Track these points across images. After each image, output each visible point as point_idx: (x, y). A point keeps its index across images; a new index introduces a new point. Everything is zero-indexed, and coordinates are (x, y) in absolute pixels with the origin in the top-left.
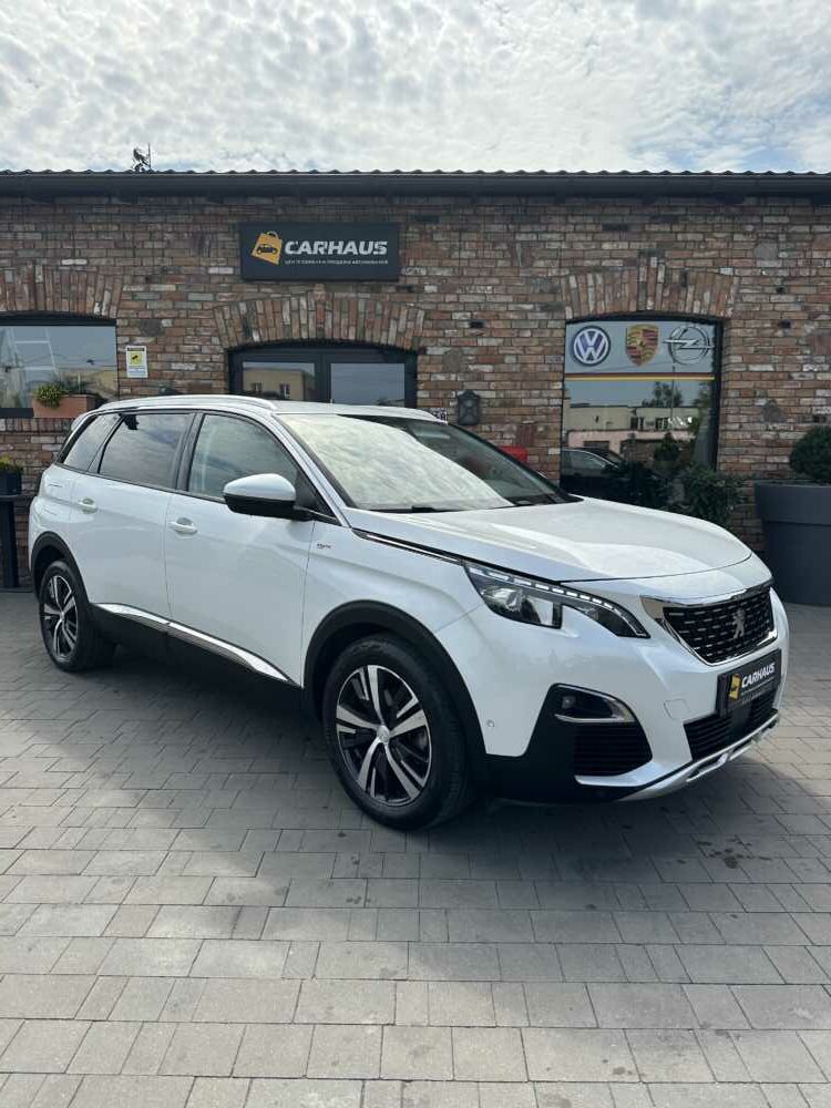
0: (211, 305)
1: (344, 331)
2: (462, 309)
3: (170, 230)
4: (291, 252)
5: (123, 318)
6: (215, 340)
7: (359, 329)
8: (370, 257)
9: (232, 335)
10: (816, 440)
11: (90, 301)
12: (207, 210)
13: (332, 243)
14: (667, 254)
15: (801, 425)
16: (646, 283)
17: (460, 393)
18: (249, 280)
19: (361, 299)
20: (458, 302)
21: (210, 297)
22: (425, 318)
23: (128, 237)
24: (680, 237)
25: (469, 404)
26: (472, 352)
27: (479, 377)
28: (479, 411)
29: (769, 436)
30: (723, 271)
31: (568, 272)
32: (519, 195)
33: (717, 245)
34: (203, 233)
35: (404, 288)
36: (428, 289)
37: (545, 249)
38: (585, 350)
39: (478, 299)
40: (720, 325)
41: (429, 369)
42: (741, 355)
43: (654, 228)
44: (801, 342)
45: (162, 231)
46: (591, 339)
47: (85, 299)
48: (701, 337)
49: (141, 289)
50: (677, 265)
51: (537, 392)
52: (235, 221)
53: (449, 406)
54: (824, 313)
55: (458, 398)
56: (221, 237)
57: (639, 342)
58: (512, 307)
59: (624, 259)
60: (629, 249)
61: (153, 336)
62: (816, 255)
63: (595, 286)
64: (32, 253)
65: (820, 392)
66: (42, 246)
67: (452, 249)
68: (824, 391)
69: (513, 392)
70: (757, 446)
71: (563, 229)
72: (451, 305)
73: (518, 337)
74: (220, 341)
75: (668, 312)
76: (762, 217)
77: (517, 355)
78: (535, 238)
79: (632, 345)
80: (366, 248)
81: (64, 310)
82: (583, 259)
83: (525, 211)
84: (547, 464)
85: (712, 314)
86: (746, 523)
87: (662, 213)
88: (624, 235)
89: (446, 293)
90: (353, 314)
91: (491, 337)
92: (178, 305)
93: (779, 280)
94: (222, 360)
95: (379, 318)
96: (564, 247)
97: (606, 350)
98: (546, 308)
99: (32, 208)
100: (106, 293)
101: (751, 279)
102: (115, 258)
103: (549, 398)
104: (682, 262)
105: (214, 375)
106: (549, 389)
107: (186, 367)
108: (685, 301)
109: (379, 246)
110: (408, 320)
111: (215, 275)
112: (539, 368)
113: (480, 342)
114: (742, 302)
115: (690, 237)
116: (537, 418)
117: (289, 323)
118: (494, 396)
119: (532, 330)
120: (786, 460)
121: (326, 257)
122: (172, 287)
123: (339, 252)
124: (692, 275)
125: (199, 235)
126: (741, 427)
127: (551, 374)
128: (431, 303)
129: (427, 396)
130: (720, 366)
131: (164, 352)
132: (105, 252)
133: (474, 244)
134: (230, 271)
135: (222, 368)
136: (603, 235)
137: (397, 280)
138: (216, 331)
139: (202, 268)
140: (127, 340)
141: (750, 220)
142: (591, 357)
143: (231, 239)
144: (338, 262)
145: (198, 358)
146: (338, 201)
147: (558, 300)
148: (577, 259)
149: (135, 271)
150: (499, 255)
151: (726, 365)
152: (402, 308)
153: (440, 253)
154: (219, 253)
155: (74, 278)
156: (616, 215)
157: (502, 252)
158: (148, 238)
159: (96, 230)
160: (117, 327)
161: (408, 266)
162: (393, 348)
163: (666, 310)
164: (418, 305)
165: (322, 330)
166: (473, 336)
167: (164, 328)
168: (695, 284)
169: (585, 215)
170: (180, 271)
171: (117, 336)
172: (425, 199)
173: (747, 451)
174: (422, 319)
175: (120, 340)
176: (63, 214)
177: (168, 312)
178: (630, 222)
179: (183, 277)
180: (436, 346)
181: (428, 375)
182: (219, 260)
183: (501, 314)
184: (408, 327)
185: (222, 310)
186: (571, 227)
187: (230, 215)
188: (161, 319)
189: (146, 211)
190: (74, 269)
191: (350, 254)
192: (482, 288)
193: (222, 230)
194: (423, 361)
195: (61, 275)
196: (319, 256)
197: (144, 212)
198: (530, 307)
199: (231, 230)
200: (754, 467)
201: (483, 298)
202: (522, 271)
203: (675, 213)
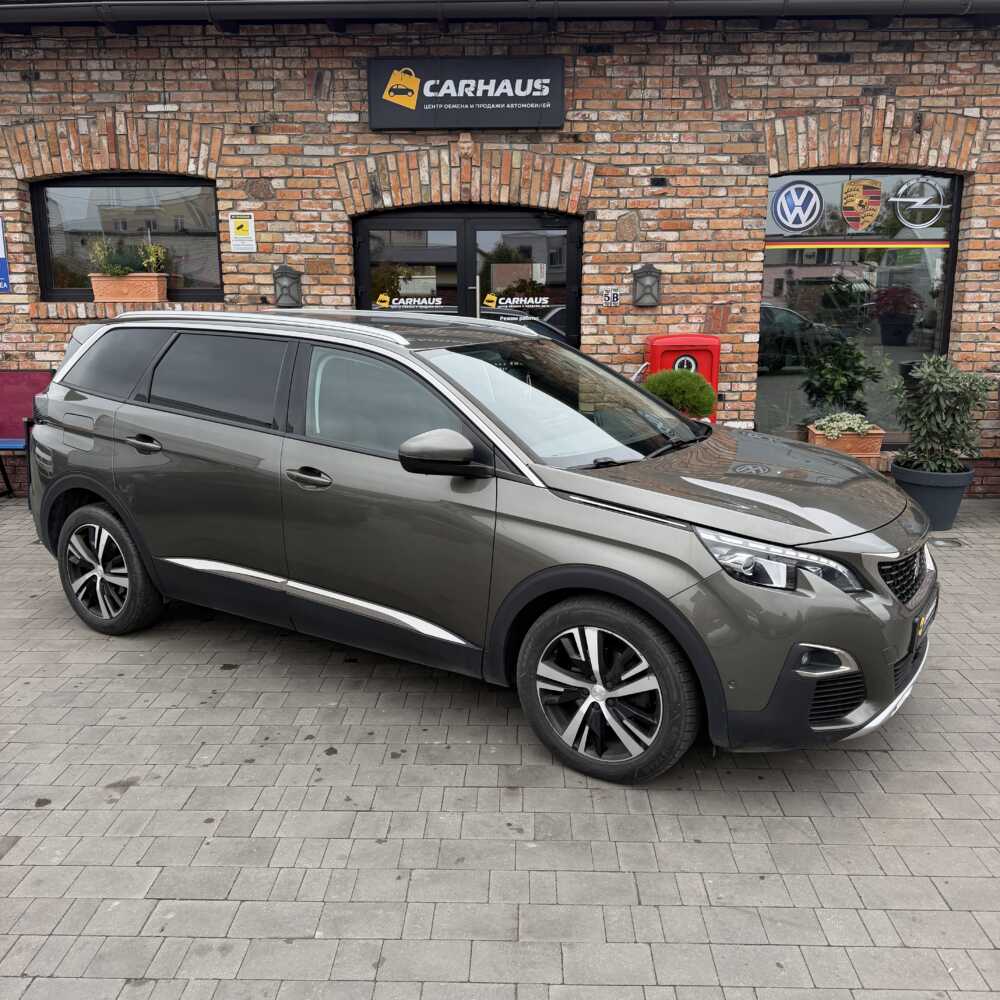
0: (327, 162)
1: (495, 192)
2: (641, 161)
3: (280, 66)
4: (432, 94)
5: (222, 178)
6: (338, 205)
7: (513, 188)
8: (529, 99)
9: (357, 198)
11: (183, 157)
12: (324, 42)
13: (481, 82)
14: (897, 93)
16: (871, 129)
17: (637, 267)
18: (377, 131)
19: (517, 153)
20: (636, 153)
21: (330, 151)
22: (596, 174)
23: (228, 78)
24: (915, 69)
25: (648, 281)
26: (652, 217)
27: (661, 247)
28: (659, 289)
30: (969, 112)
32: (715, 18)
33: (961, 78)
34: (319, 68)
35: (569, 136)
36: (599, 137)
37: (745, 86)
38: (791, 211)
39: (662, 149)
40: (959, 180)
41: (599, 237)
42: (985, 218)
43: (884, 57)
45: (270, 69)
46: (799, 197)
47: (177, 153)
48: (935, 194)
49: (247, 142)
50: (910, 104)
51: (733, 265)
52: (361, 54)
53: (622, 284)
55: (635, 274)
56: (340, 75)
57: (857, 201)
58: (703, 160)
59: (844, 98)
60: (851, 85)
61: (261, 199)
63: (807, 132)
64: (111, 98)
66: (126, 86)
67: (631, 85)
69: (704, 265)
71: (770, 62)
72: (629, 157)
73: (710, 196)
74: (344, 205)
75: (896, 164)
77: (708, 219)
78: (734, 71)
79: (848, 205)
80: (524, 88)
81: (151, 169)
82: (797, 99)
83: (724, 39)
84: (742, 353)
85: (951, 166)
86: (985, 424)
87: (894, 37)
88: (844, 68)
89: (620, 143)
90: (505, 170)
91: (677, 196)
92: (289, 163)
94: (347, 230)
95: (537, 176)
96: (771, 83)
97: (816, 213)
98: (742, 162)
99: (108, 41)
100: (203, 145)
102: (212, 101)
103: (747, 272)
104: (917, 101)
105: (337, 249)
106: (747, 261)
107: (302, 238)
108: (920, 149)
109: (540, 86)
110: (574, 177)
111: (339, 123)
112: (736, 234)
113: (664, 203)
114: (990, 151)
115: (927, 68)
116: (730, 297)
117: (426, 180)
118: (679, 270)
119: (727, 188)
121: (475, 100)
122: (284, 139)
123: (490, 94)
124: (929, 117)
125: (316, 73)
126: (981, 307)
127: (751, 243)
128: (603, 154)
129: (597, 271)
130: (957, 232)
131: (276, 219)
132: (200, 94)
133: (657, 81)
134: (354, 117)
135: (346, 241)
136: (817, 67)
137: (561, 128)
138: (339, 194)
139: (320, 115)
140: (229, 204)
142: (797, 220)
143: (356, 77)
144: (489, 106)
145: (317, 227)
146: (491, 28)
147: (760, 151)
148: (787, 98)
149: (236, 118)
150: (688, 94)
151: (967, 230)
152: (567, 161)
153: (615, 91)
154: (340, 95)
155: (164, 128)
156: (836, 42)
157: (691, 90)
158: (252, 78)
159: (190, 67)
160: (217, 189)
161: (575, 109)
162: (555, 212)
163: (895, 162)
164: (586, 158)
165: (468, 191)
166: (653, 195)
167: (275, 190)
168: (931, 129)
169: (797, 42)
170: (293, 118)
171: (217, 200)
172: (597, 24)
173: (987, 338)
174: (591, 176)
175: (221, 205)
176: (148, 47)
177: (279, 170)
178: (853, 50)
179: (297, 126)
180: (608, 208)
181: (597, 245)
182: (340, 103)
183: (689, 168)
184: (574, 185)
185: (346, 167)
186: (779, 58)
187: (354, 46)
188: (272, 178)
189: (250, 43)
190: (162, 116)
191: (504, 95)
192: (667, 135)
193: (344, 65)
194: (591, 227)
195: (147, 125)
196: (465, 99)
197: (247, 45)
198: (725, 159)
199: (355, 66)
200: (995, 357)
201: (667, 147)
202: (715, 113)
203: (910, 38)
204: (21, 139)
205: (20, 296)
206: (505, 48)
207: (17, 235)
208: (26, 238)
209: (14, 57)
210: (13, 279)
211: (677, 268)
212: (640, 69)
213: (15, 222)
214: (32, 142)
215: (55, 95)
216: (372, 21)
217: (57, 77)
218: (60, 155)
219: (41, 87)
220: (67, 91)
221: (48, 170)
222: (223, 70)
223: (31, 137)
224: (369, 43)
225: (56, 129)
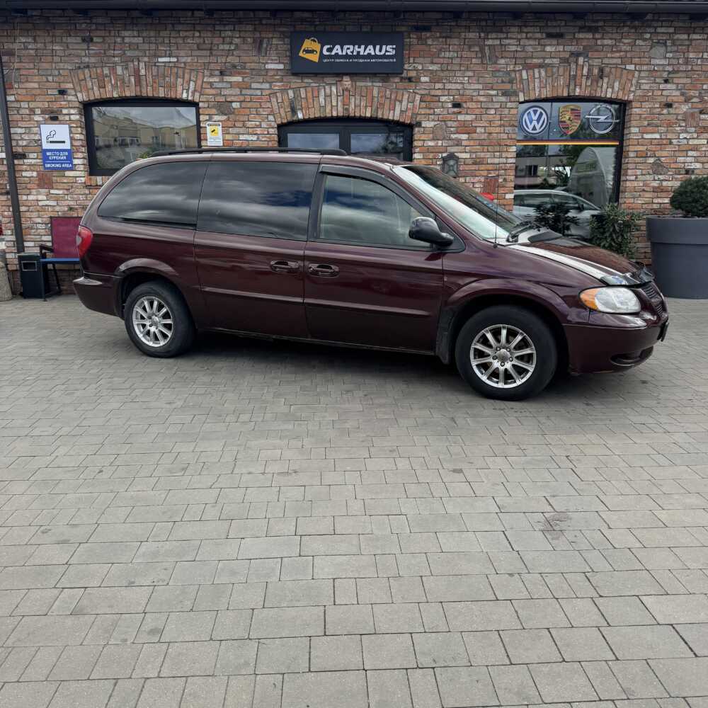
0: (268, 92)
1: (363, 110)
2: (446, 93)
3: (237, 35)
4: (328, 53)
5: (202, 102)
6: (271, 118)
7: (374, 108)
8: (384, 56)
9: (283, 115)
10: (689, 187)
11: (179, 89)
12: (264, 22)
13: (356, 46)
14: (589, 56)
15: (676, 176)
16: (575, 76)
17: (444, 155)
18: (295, 74)
19: (375, 87)
20: (444, 89)
21: (267, 86)
22: (421, 101)
23: (206, 42)
24: (599, 42)
25: (452, 163)
26: (453, 126)
27: (458, 143)
28: (458, 168)
29: (655, 184)
30: (628, 67)
31: (521, 68)
32: (489, 12)
33: (624, 48)
34: (261, 37)
35: (405, 78)
36: (423, 79)
37: (505, 51)
38: (531, 123)
39: (459, 86)
40: (623, 106)
41: (423, 137)
42: (638, 127)
43: (581, 36)
44: (680, 117)
45: (232, 37)
46: (535, 114)
47: (176, 87)
48: (610, 114)
49: (217, 80)
50: (596, 62)
51: (498, 154)
52: (286, 30)
53: (436, 164)
54: (695, 97)
55: (445, 160)
56: (275, 41)
57: (568, 117)
58: (482, 93)
59: (560, 58)
60: (564, 51)
61: (226, 115)
62: (691, 55)
63: (540, 78)
64: (136, 53)
65: (690, 153)
66: (146, 46)
67: (440, 51)
68: (693, 152)
69: (483, 154)
70: (647, 191)
71: (519, 37)
72: (439, 91)
73: (486, 114)
74: (275, 118)
75: (590, 96)
76: (656, 28)
77: (485, 127)
78: (498, 42)
79: (562, 120)
80: (380, 51)
81: (160, 96)
82: (535, 58)
83: (494, 24)
84: (504, 205)
85: (620, 98)
86: (639, 245)
87: (587, 24)
88: (560, 41)
89: (435, 83)
90: (369, 97)
91: (467, 114)
92: (243, 93)
93: (666, 73)
94: (276, 133)
95: (388, 101)
96: (519, 49)
97: (545, 124)
98: (503, 94)
100: (191, 82)
101: (647, 73)
102: (197, 56)
103: (507, 158)
104: (600, 60)
105: (270, 144)
106: (507, 151)
107: (250, 137)
108: (602, 87)
109: (389, 50)
110: (408, 102)
111: (271, 70)
112: (501, 136)
113: (460, 117)
114: (640, 89)
115: (606, 42)
116: (497, 172)
117: (323, 104)
118: (469, 157)
119: (496, 109)
120: (667, 201)
121: (352, 56)
122: (240, 79)
123: (362, 53)
124: (607, 70)
125: (259, 40)
126: (636, 178)
127: (509, 141)
128: (425, 89)
129: (422, 157)
130: (623, 135)
131: (234, 126)
132: (190, 52)
133: (456, 47)
134: (281, 67)
135: (276, 139)
136: (546, 41)
137: (402, 74)
138: (272, 111)
139: (261, 65)
140: (207, 117)
141: (648, 30)
142: (534, 128)
144: (361, 61)
145: (259, 131)
146: (360, 16)
147: (514, 87)
148: (528, 58)
149: (212, 66)
150: (473, 55)
151: (627, 134)
152: (405, 93)
153: (432, 53)
154: (273, 53)
155: (168, 72)
156: (555, 26)
157: (475, 53)
158: (221, 42)
159: (184, 35)
160: (200, 108)
161: (409, 63)
162: (397, 123)
163: (588, 95)
164: (415, 91)
165: (347, 110)
166: (454, 113)
167: (234, 109)
168: (608, 76)
169: (534, 26)
170: (245, 67)
171: (200, 115)
172: (422, 14)
173: (640, 195)
174: (418, 101)
175: (202, 118)
176: (159, 23)
177: (237, 97)
178: (565, 31)
179: (247, 71)
180: (428, 120)
181: (422, 142)
182: (273, 58)
183: (474, 98)
184: (409, 107)
185: (277, 97)
186: (524, 35)
187: (281, 25)
188: (231, 102)
189: (220, 21)
190: (167, 65)
191: (369, 54)
192: (461, 79)
193: (275, 36)
194: (419, 131)
195: (158, 70)
196: (347, 56)
197: (218, 23)
198: (494, 92)
199: (282, 36)
200: (644, 206)
201: (461, 86)
202: (489, 66)
203: (596, 24)
204: (82, 77)
205: (79, 172)
206: (369, 27)
207: (78, 135)
208: (82, 137)
209: (78, 28)
210: (76, 162)
211: (467, 156)
212: (446, 41)
213: (77, 127)
214: (88, 79)
215: (102, 51)
216: (292, 11)
217: (104, 40)
218: (105, 87)
219: (96, 46)
220: (110, 49)
221: (97, 95)
222: (204, 38)
223: (87, 76)
224: (289, 23)
225: (103, 71)
